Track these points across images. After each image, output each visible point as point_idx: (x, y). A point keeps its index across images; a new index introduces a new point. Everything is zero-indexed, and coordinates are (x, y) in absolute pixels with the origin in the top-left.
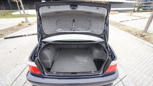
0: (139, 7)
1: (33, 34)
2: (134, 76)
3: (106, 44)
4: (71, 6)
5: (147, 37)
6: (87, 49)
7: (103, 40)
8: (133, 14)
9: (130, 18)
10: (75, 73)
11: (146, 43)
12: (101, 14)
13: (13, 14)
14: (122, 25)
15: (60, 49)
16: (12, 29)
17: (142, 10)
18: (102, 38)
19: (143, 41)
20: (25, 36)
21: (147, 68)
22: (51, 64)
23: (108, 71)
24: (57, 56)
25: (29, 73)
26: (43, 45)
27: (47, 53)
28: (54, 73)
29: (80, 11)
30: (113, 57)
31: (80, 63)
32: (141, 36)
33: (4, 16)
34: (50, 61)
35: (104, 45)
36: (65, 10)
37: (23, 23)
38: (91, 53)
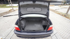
0: (65, 3)
1: (16, 15)
2: (60, 33)
3: (48, 18)
4: (33, 2)
5: (67, 16)
6: (40, 21)
7: (47, 17)
8: (61, 6)
9: (60, 8)
10: (35, 30)
11: (67, 19)
12: (46, 5)
13: (7, 6)
14: (56, 11)
15: (28, 21)
16: (6, 13)
17: (66, 4)
18: (46, 16)
19: (65, 18)
20: (12, 15)
21: (66, 30)
22: (24, 27)
23: (49, 30)
24: (27, 24)
25: (15, 30)
26: (21, 19)
27: (23, 22)
28: (26, 30)
29: (37, 4)
30: (51, 24)
31: (37, 27)
32: (65, 16)
33: (3, 7)
34: (24, 26)
35: (47, 19)
36: (30, 3)
37: (11, 10)
38: (42, 23)
